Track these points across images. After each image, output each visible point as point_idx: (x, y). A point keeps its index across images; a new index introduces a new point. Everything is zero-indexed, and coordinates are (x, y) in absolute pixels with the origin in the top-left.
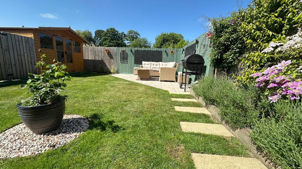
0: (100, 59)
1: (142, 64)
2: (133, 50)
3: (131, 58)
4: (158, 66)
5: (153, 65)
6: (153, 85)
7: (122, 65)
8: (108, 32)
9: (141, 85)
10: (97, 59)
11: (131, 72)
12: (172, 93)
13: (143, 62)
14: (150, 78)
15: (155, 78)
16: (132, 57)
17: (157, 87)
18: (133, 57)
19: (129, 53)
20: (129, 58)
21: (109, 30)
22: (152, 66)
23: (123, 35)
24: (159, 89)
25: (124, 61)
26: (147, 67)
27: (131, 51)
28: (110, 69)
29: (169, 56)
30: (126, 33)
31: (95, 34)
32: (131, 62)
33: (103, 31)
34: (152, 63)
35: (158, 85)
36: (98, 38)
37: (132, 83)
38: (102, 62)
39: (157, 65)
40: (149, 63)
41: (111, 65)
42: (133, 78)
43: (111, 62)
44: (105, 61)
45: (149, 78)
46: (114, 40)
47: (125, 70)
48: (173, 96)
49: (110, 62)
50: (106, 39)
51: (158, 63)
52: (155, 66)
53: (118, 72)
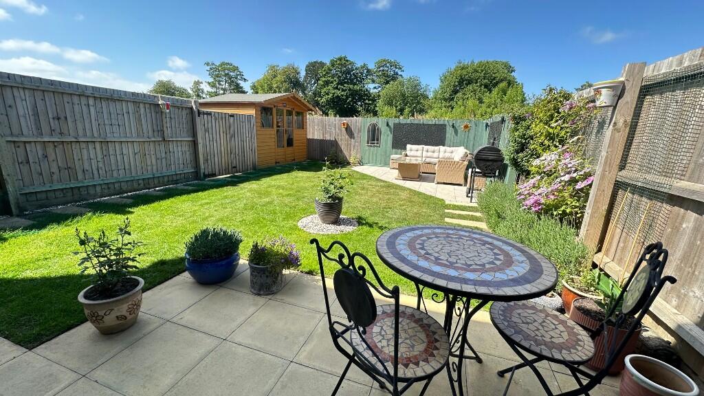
0: (332, 139)
1: (405, 149)
2: (391, 124)
3: (387, 138)
4: (436, 155)
5: (427, 151)
6: (422, 190)
7: (370, 150)
8: (333, 65)
9: (403, 189)
10: (328, 138)
11: (386, 164)
12: (449, 203)
13: (409, 146)
14: (420, 178)
15: (428, 177)
16: (388, 135)
17: (428, 193)
18: (391, 137)
19: (384, 129)
20: (383, 138)
21: (336, 62)
22: (425, 154)
23: (365, 71)
24: (431, 197)
25: (374, 143)
26: (415, 155)
27: (388, 125)
28: (348, 158)
29: (459, 135)
30: (372, 66)
31: (306, 70)
32: (386, 144)
33: (322, 64)
34: (426, 147)
35: (431, 190)
36: (310, 81)
37: (390, 186)
38: (334, 144)
39: (434, 152)
40: (420, 147)
41: (350, 150)
42: (390, 175)
43: (351, 144)
44: (340, 143)
45: (417, 176)
46: (345, 83)
47: (375, 158)
48: (448, 207)
49: (348, 145)
50: (327, 83)
51: (436, 148)
52: (429, 154)
53: (361, 163)
